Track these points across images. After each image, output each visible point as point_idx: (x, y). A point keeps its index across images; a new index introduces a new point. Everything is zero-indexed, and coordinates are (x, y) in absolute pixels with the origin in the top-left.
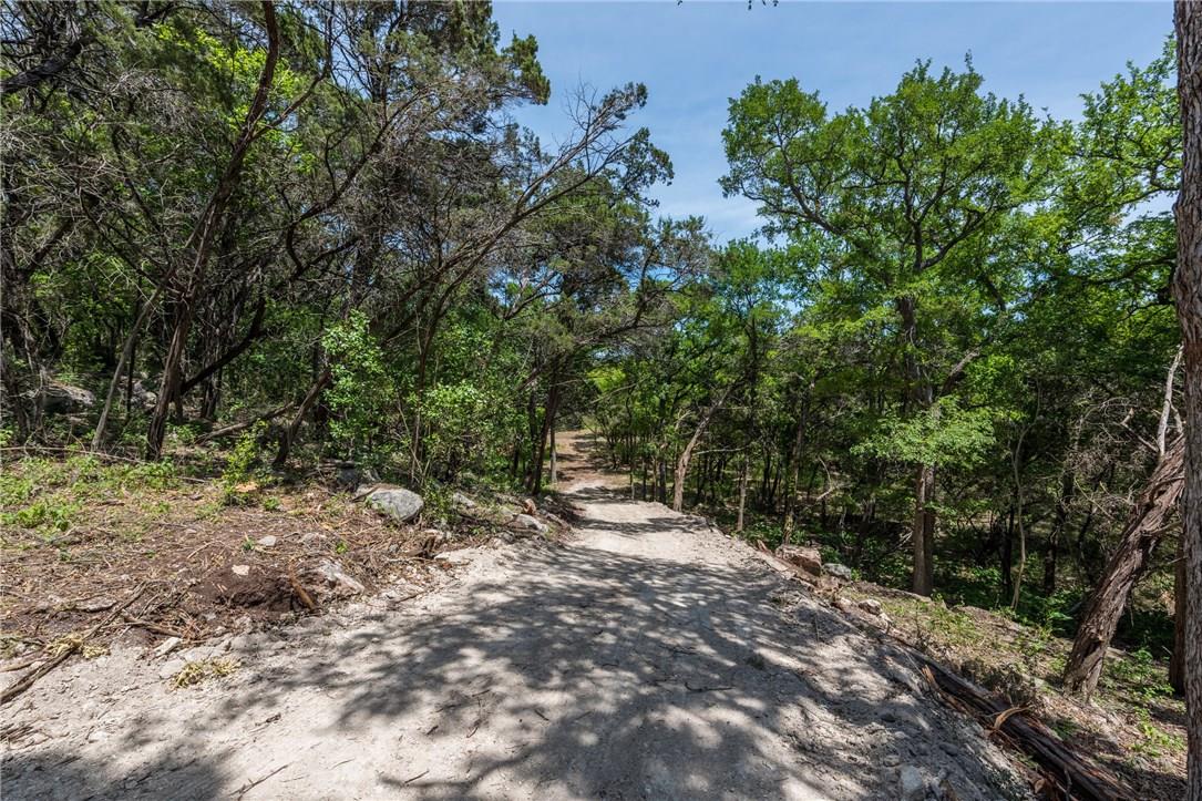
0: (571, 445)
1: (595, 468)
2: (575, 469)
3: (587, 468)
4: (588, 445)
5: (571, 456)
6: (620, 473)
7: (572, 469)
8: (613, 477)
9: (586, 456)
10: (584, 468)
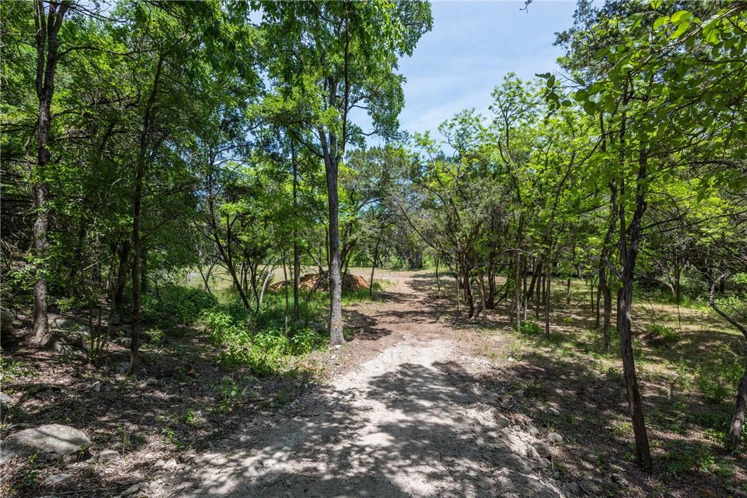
0: (406, 283)
1: (435, 314)
2: (400, 315)
3: (422, 313)
4: (431, 283)
5: (401, 295)
6: (484, 325)
7: (395, 313)
8: (470, 334)
9: (422, 296)
10: (416, 313)
